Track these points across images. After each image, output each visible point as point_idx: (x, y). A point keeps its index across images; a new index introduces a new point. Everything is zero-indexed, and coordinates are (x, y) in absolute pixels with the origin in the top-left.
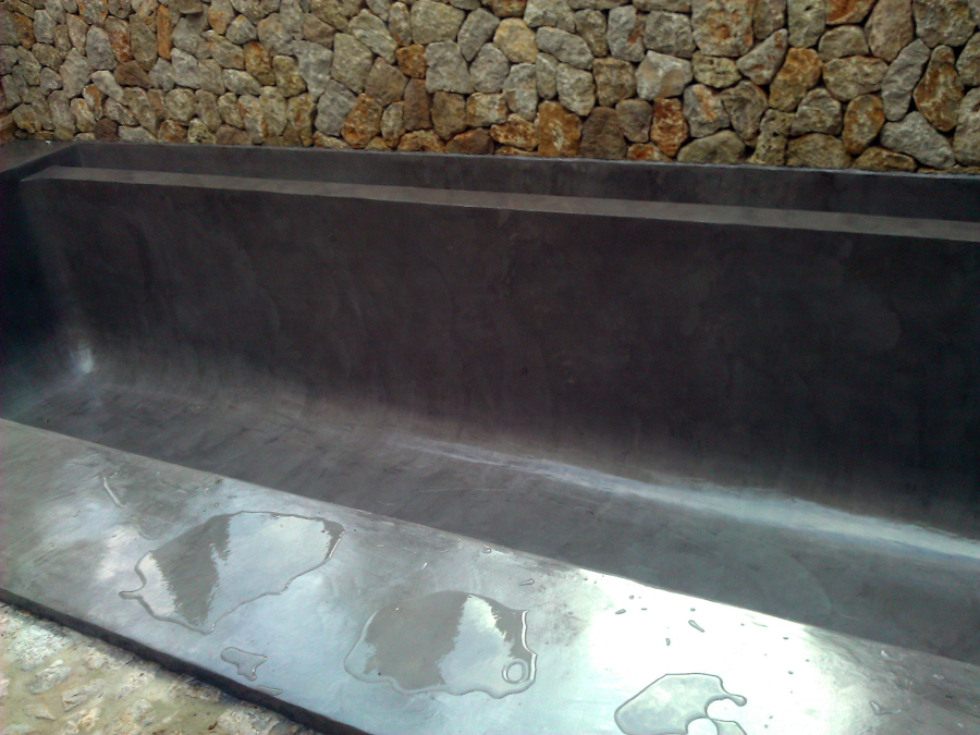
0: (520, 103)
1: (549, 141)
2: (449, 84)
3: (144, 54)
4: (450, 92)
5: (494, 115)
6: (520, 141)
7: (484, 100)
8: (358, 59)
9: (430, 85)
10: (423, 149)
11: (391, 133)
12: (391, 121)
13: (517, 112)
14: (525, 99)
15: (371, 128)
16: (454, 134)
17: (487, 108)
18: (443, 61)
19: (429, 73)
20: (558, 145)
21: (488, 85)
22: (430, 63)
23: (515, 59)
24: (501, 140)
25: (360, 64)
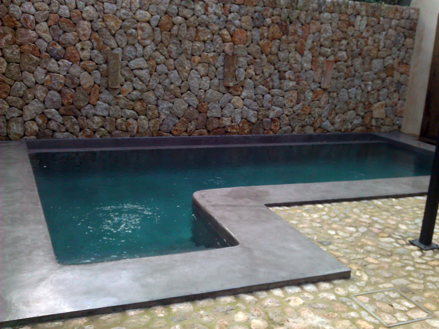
0: (236, 120)
1: (243, 130)
2: (215, 114)
3: (82, 103)
4: (215, 117)
5: (228, 123)
6: (234, 131)
7: (226, 119)
8: (184, 107)
9: (208, 115)
10: (201, 135)
11: (191, 130)
12: (192, 127)
13: (235, 122)
14: (238, 119)
15: (184, 129)
16: (214, 129)
17: (226, 122)
18: (215, 108)
19: (208, 111)
20: (246, 131)
21: (228, 115)
22: (210, 108)
23: (237, 107)
24: (229, 131)
25: (184, 108)
